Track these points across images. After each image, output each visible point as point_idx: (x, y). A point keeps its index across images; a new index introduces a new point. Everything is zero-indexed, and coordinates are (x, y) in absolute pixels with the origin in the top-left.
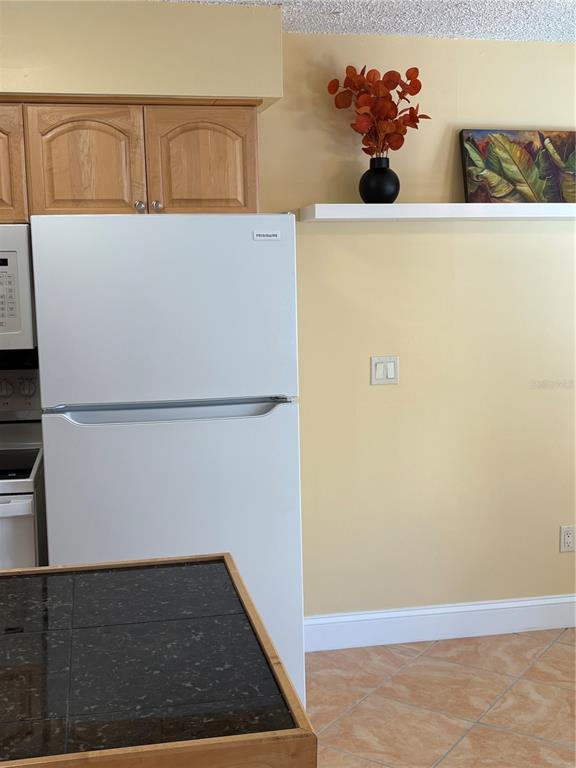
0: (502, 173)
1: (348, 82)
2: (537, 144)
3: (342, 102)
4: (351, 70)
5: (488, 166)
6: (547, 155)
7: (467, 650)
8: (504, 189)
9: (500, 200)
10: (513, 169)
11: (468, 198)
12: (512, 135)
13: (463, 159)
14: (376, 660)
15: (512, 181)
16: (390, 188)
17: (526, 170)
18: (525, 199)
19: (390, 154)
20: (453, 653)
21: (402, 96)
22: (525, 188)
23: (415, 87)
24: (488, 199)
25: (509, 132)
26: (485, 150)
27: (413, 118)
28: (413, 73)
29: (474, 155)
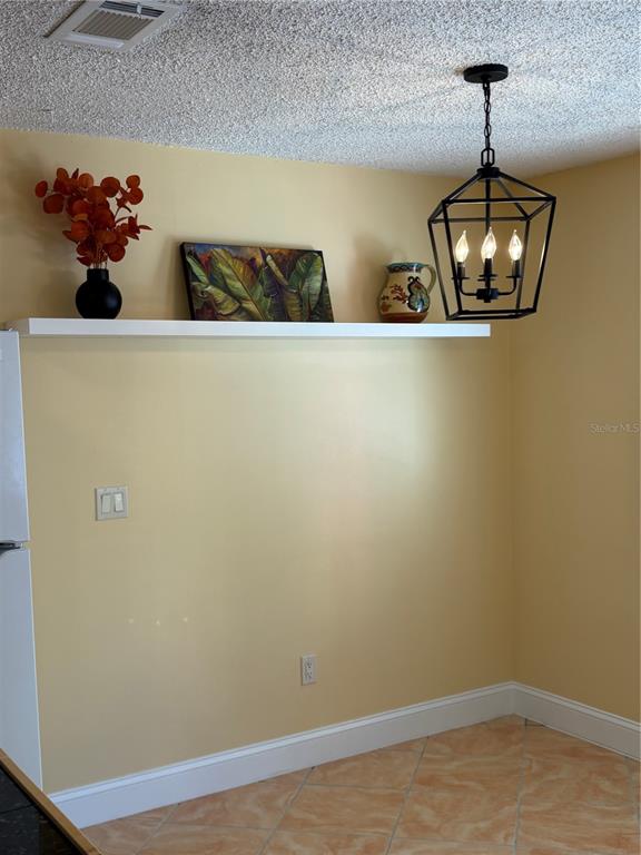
0: (226, 289)
1: (59, 185)
2: (259, 261)
3: (51, 207)
4: (62, 172)
5: (212, 281)
6: (270, 273)
7: (212, 808)
8: (230, 307)
9: (227, 317)
10: (237, 286)
11: (194, 316)
12: (235, 250)
13: (185, 273)
14: (115, 836)
15: (237, 298)
16: (112, 303)
17: (250, 287)
18: (251, 317)
19: (109, 265)
20: (199, 814)
21: (121, 204)
22: (250, 306)
23: (136, 196)
24: (214, 317)
25: (231, 247)
26: (208, 265)
27: (133, 228)
28: (134, 181)
29: (197, 270)
